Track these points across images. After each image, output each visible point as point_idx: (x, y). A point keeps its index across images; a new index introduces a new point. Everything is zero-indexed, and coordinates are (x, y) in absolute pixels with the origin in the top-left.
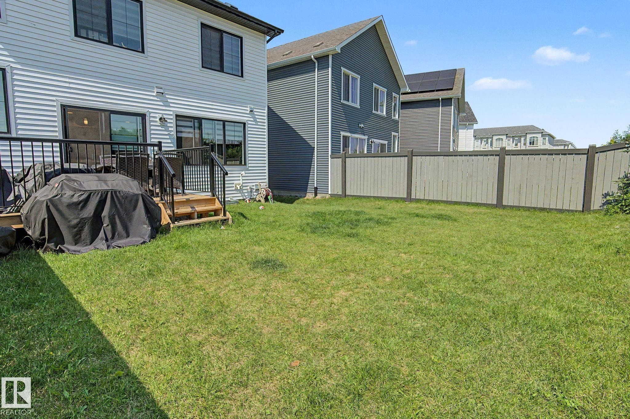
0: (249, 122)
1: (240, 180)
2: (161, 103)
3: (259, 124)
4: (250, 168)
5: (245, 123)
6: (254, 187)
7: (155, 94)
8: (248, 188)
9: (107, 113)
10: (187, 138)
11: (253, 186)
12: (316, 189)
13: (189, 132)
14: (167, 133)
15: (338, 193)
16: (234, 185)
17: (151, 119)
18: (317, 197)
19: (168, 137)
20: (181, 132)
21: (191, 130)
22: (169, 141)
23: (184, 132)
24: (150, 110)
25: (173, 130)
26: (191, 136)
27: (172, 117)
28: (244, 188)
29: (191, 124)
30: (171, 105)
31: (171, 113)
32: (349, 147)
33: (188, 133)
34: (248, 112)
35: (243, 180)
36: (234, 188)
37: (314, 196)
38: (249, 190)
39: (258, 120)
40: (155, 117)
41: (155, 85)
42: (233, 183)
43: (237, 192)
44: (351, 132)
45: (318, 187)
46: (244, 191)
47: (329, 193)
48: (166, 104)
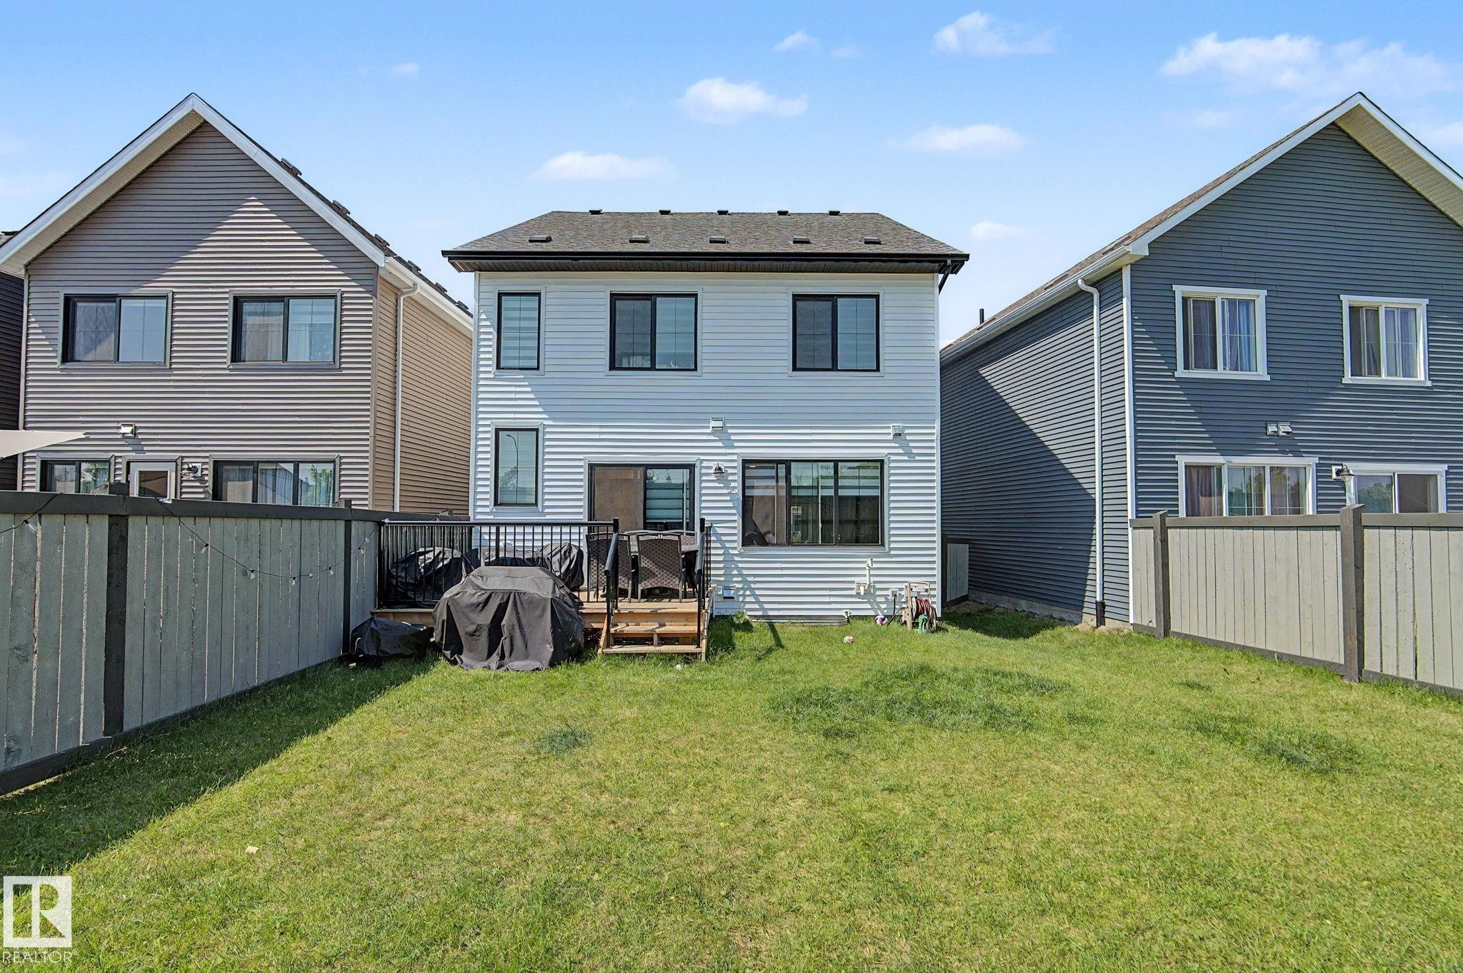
0: (893, 458)
1: (865, 576)
2: (721, 444)
3: (917, 458)
4: (892, 552)
5: (883, 460)
6: (903, 593)
7: (709, 431)
8: (889, 593)
9: (642, 468)
10: (762, 497)
11: (901, 589)
12: (1101, 607)
13: (767, 487)
14: (726, 491)
15: (1151, 625)
16: (854, 586)
17: (704, 471)
18: (1102, 627)
19: (728, 498)
20: (753, 487)
21: (773, 483)
22: (730, 504)
23: (758, 487)
24: (702, 457)
25: (737, 485)
26: (772, 492)
27: (735, 464)
28: (878, 593)
29: (772, 473)
30: (736, 444)
31: (735, 457)
32: (1220, 494)
33: (764, 488)
34: (891, 437)
35: (870, 575)
36: (854, 593)
37: (1094, 623)
38: (891, 598)
39: (914, 451)
40: (710, 468)
41: (710, 416)
42: (853, 582)
43: (860, 600)
44: (1223, 453)
45: (1107, 603)
46: (878, 599)
47: (1131, 621)
48: (729, 443)
